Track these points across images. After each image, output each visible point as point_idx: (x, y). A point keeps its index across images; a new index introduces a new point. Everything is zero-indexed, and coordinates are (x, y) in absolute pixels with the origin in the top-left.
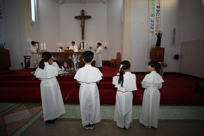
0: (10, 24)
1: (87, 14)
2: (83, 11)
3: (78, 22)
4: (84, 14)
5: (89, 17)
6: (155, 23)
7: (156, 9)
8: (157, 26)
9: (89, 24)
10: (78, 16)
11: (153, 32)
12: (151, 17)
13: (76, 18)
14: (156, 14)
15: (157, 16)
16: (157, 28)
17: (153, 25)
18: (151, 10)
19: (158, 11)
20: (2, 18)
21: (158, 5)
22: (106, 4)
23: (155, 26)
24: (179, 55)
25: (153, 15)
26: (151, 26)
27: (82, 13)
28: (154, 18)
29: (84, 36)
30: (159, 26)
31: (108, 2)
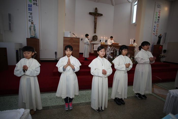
0: (46, 13)
1: (99, 12)
2: (96, 9)
3: (92, 18)
4: (97, 12)
5: (101, 15)
6: (156, 28)
7: (158, 18)
8: (157, 30)
9: (100, 21)
10: (92, 13)
11: (154, 34)
12: (155, 24)
13: (90, 14)
14: (157, 22)
15: (158, 24)
16: (157, 31)
17: (155, 29)
18: (155, 19)
19: (158, 20)
20: (37, 5)
21: (159, 16)
22: (114, 6)
23: (156, 30)
24: (166, 50)
25: (155, 22)
26: (154, 30)
27: (96, 10)
28: (156, 25)
29: (96, 30)
30: (158, 30)
31: (115, 5)
